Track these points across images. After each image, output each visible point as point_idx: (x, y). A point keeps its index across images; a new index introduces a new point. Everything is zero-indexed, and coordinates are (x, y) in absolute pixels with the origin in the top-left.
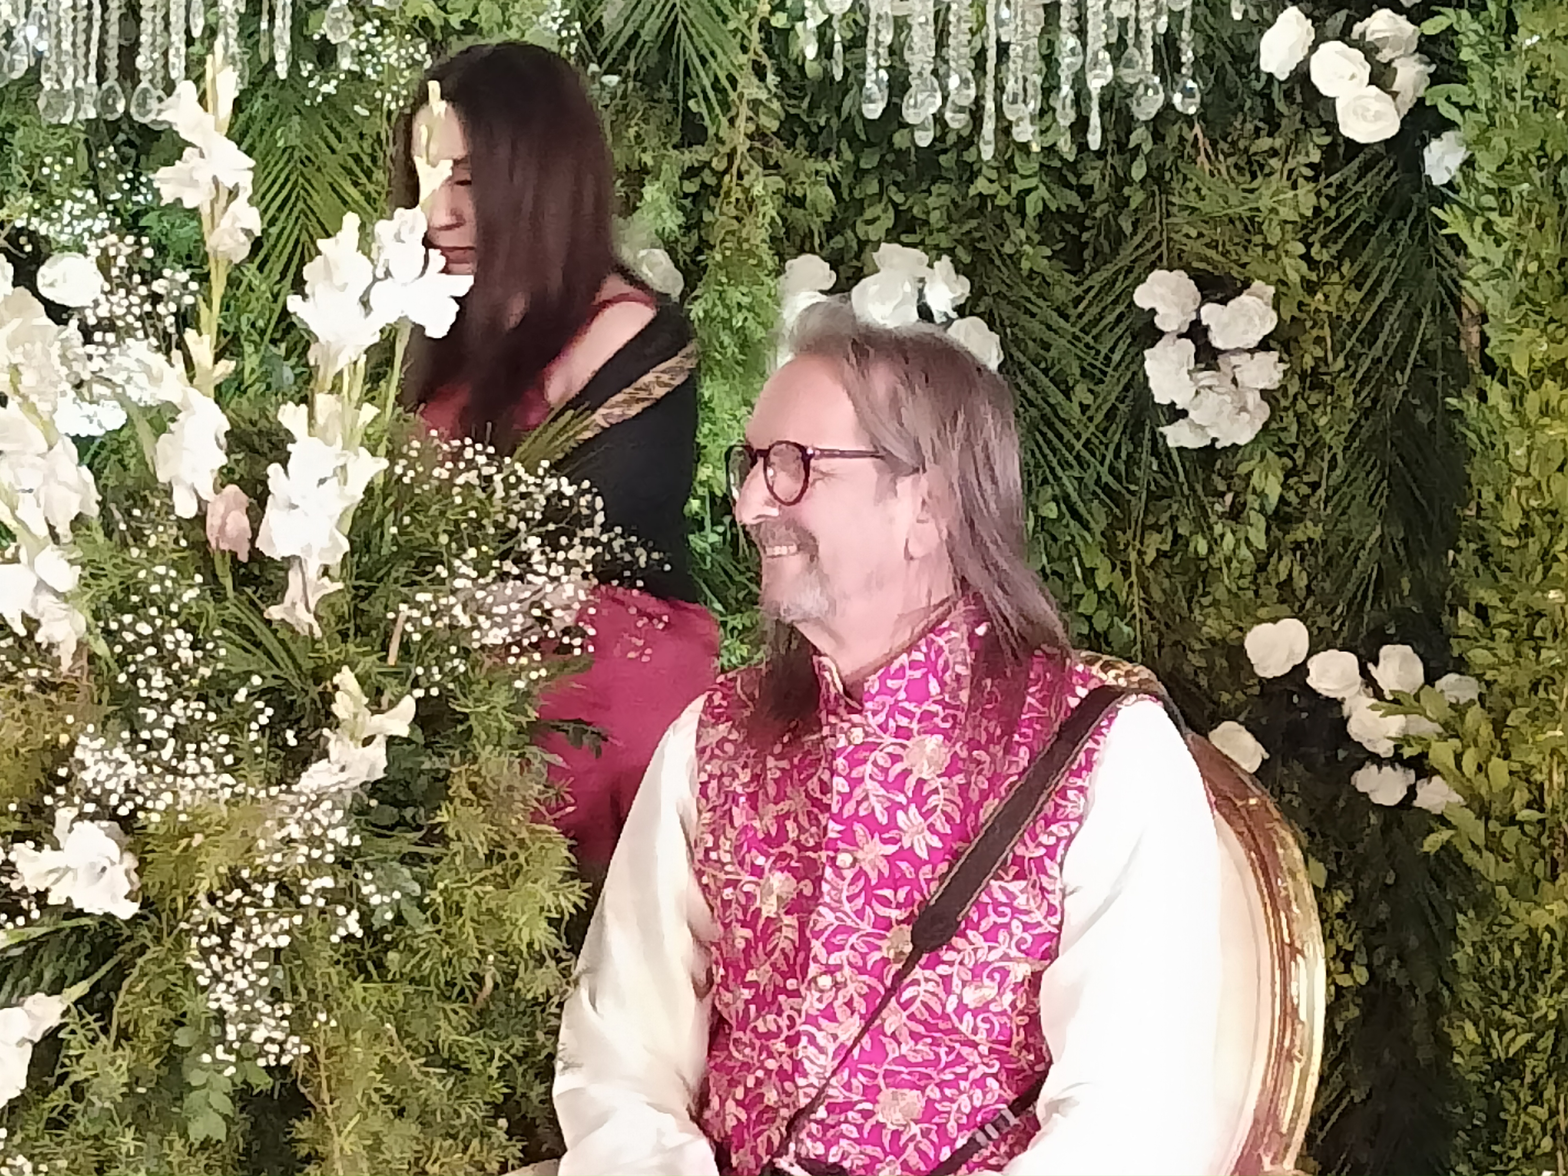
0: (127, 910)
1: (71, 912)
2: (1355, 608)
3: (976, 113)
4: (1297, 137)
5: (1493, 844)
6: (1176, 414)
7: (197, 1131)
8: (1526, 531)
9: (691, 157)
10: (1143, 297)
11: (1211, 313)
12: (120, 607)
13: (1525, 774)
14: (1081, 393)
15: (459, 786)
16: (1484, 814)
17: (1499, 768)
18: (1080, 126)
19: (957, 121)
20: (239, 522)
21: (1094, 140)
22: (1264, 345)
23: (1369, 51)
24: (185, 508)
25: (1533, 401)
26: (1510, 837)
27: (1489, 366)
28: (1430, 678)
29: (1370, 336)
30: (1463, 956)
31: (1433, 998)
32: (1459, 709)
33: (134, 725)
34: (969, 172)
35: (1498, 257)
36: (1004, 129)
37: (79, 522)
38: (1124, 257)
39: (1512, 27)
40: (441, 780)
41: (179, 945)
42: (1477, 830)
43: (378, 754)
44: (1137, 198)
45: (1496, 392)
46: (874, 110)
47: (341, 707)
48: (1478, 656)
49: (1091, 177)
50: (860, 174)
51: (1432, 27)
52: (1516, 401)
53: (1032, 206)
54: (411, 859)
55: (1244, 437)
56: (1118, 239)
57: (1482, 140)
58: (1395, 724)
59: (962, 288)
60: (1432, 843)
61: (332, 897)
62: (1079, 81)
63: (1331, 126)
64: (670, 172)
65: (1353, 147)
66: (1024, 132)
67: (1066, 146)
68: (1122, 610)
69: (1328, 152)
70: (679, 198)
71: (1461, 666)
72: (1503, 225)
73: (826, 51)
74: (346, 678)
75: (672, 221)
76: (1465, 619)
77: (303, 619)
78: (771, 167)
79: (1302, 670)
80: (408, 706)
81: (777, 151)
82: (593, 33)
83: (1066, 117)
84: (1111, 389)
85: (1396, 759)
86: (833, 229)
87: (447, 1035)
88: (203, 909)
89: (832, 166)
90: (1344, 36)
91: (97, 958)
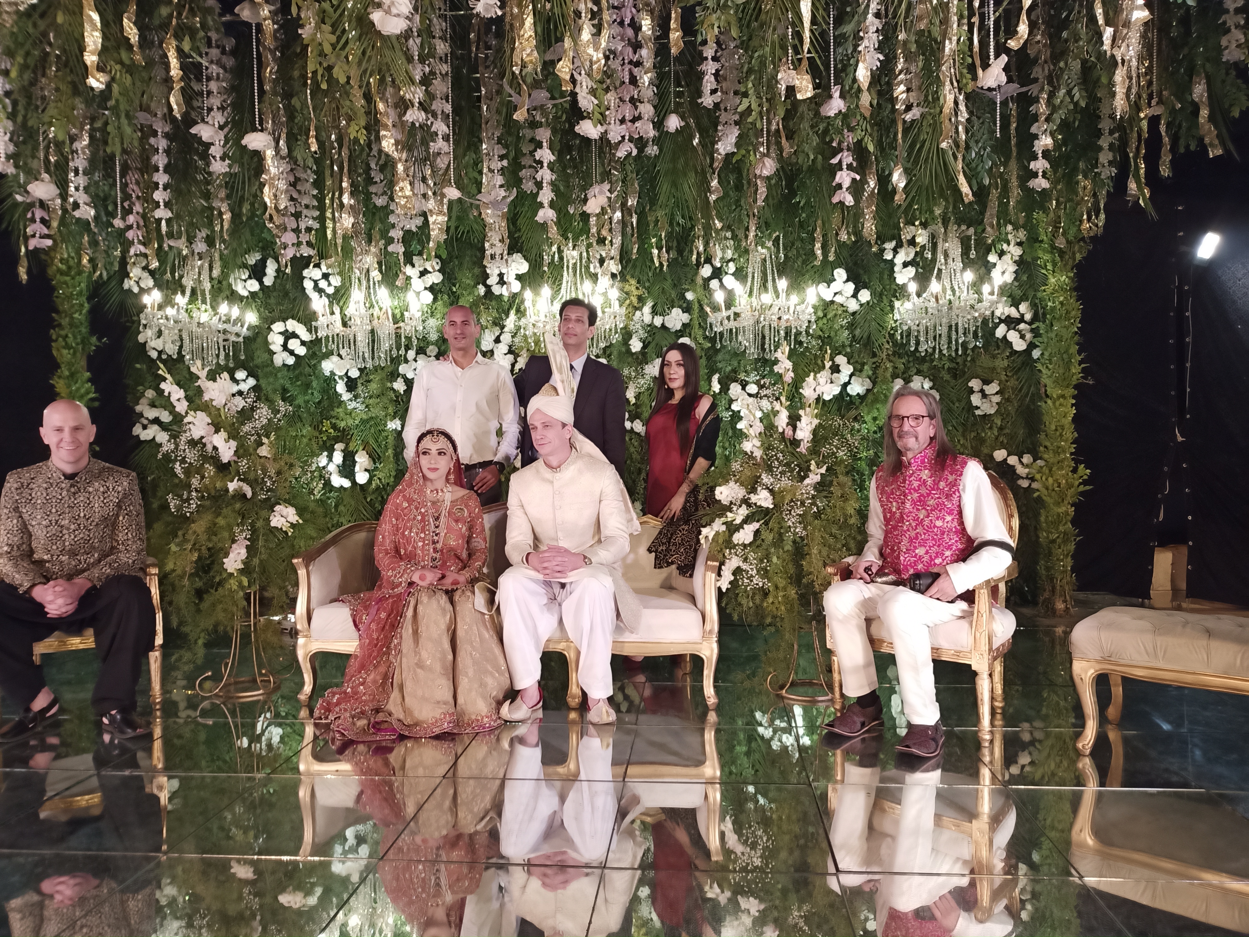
0: (771, 506)
1: (760, 507)
2: (1018, 447)
3: (934, 348)
4: (1004, 350)
5: (1050, 496)
6: (977, 408)
7: (786, 548)
8: (1056, 430)
9: (875, 360)
10: (970, 384)
11: (985, 387)
12: (768, 449)
13: (1056, 480)
14: (957, 404)
15: (835, 483)
16: (1047, 489)
17: (1050, 480)
18: (957, 350)
19: (930, 350)
20: (791, 433)
21: (960, 352)
22: (997, 393)
23: (1020, 332)
24: (781, 430)
25: (1057, 403)
26: (1053, 494)
27: (1047, 396)
28: (1035, 461)
29: (1020, 390)
30: (1042, 519)
31: (1036, 528)
32: (1041, 467)
33: (771, 471)
34: (932, 361)
35: (1049, 373)
36: (940, 351)
37: (760, 433)
38: (967, 376)
39: (1052, 325)
40: (831, 482)
41: (781, 513)
42: (1046, 492)
43: (819, 477)
44: (968, 364)
45: (1049, 401)
46: (912, 349)
47: (812, 468)
48: (1046, 456)
49: (959, 360)
50: (909, 362)
51: (1034, 326)
52: (1054, 403)
53: (946, 367)
54: (826, 497)
55: (992, 412)
56: (965, 373)
57: (1046, 349)
58: (1027, 470)
59: (931, 384)
60: (1036, 495)
61: (811, 504)
62: (957, 341)
63: (1011, 347)
64: (870, 363)
65: (1016, 352)
66: (945, 352)
67: (953, 354)
68: (966, 448)
69: (1011, 353)
70: (871, 368)
71: (1041, 458)
72: (1050, 366)
73: (902, 338)
74: (813, 462)
75: (870, 373)
76: (1042, 449)
77: (804, 451)
78: (891, 361)
79: (1006, 460)
80: (825, 467)
81: (892, 358)
82: (854, 337)
83: (954, 348)
84: (963, 404)
85: (1027, 478)
86: (903, 373)
87: (834, 531)
88: (785, 506)
89: (903, 360)
90: (1014, 329)
91: (766, 515)
